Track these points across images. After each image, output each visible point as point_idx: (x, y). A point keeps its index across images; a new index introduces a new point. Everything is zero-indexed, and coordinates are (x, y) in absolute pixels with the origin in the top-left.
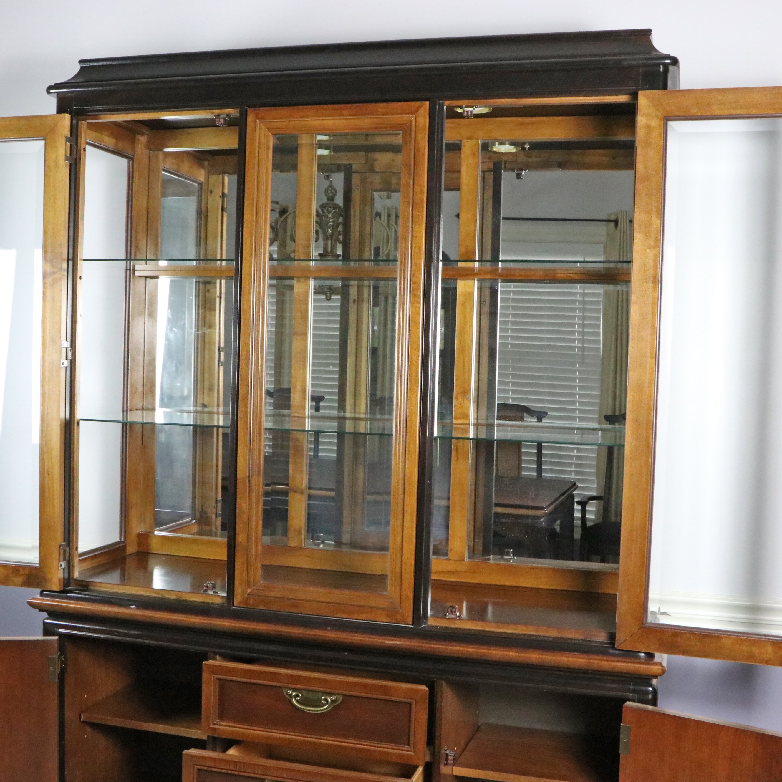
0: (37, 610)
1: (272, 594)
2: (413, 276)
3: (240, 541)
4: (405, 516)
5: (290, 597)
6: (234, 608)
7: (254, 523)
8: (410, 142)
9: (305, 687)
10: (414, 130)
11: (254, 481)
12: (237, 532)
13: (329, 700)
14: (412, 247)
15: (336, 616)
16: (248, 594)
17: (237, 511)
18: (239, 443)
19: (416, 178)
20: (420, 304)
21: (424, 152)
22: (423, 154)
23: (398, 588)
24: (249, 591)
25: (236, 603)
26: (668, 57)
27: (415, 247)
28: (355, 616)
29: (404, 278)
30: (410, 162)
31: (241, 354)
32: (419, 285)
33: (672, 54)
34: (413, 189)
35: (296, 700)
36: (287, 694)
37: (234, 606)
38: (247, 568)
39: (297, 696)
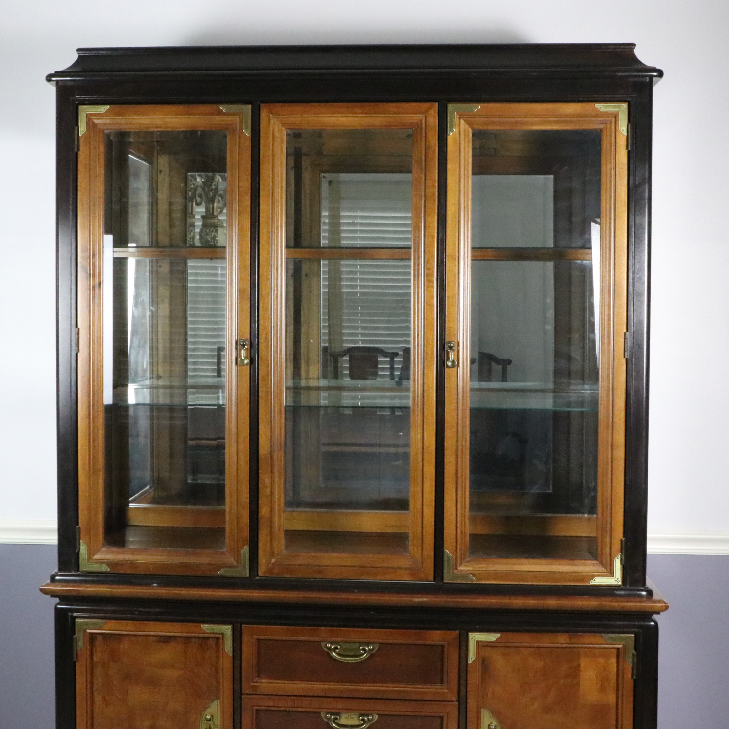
0: (49, 596)
1: (297, 563)
2: (427, 263)
3: (263, 514)
4: (425, 482)
5: (316, 564)
6: (258, 578)
7: (277, 497)
8: (421, 139)
9: (342, 639)
10: (424, 129)
11: (275, 455)
12: (260, 506)
13: (367, 648)
14: (425, 236)
15: (360, 578)
16: (273, 564)
17: (260, 486)
18: (260, 421)
19: (427, 173)
20: (434, 288)
21: (435, 149)
22: (434, 151)
23: (420, 548)
24: (273, 560)
25: (260, 574)
26: (654, 70)
27: (429, 237)
28: (378, 578)
29: (418, 265)
30: (421, 158)
31: (260, 337)
32: (433, 272)
33: (658, 67)
34: (425, 182)
35: (335, 652)
36: (326, 647)
37: (258, 576)
38: (271, 540)
39: (336, 648)
